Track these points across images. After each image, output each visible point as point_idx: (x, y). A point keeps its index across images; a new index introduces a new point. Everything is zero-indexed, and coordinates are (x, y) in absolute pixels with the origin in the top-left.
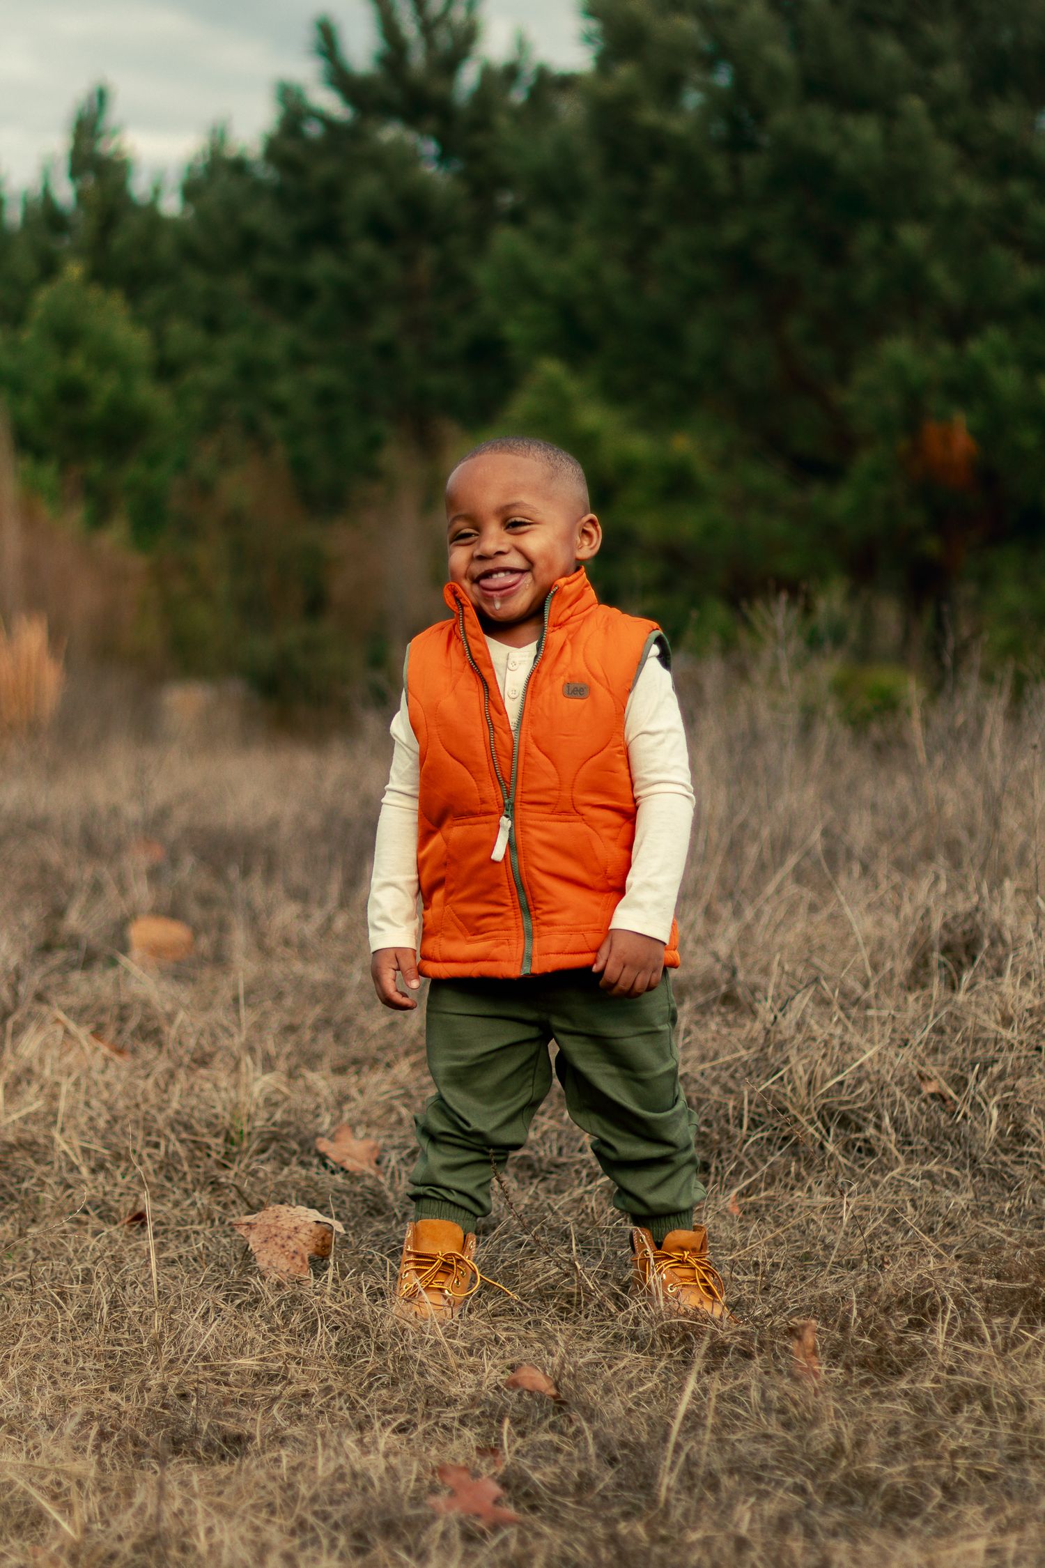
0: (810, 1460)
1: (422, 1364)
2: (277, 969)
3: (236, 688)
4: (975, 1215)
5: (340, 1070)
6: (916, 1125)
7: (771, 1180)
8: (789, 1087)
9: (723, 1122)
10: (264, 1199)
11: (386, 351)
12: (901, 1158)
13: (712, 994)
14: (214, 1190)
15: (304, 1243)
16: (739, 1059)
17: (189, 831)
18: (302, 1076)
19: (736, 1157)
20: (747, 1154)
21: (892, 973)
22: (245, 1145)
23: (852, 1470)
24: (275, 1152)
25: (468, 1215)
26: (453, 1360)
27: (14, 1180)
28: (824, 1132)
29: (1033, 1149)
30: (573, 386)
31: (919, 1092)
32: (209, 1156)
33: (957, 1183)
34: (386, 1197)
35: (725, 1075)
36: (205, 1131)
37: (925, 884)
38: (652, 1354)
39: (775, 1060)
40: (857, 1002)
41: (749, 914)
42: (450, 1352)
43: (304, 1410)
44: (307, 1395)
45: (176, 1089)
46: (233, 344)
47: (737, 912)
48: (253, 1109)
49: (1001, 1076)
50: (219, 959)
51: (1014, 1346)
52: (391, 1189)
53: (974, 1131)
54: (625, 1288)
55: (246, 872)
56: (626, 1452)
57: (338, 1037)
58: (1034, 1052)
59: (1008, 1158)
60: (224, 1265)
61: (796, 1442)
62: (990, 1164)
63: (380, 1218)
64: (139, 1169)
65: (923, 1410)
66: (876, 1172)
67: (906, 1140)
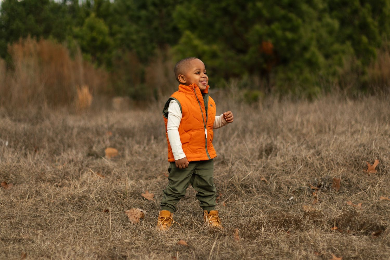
0: (237, 257)
1: (161, 240)
2: (134, 158)
3: (127, 98)
4: (271, 205)
5: (146, 179)
6: (260, 187)
7: (231, 199)
8: (234, 180)
9: (222, 188)
10: (131, 206)
11: (156, 29)
12: (257, 194)
13: (220, 161)
14: (122, 204)
15: (139, 215)
16: (224, 175)
17: (117, 129)
18: (139, 181)
19: (224, 194)
20: (226, 194)
21: (255, 156)
22: (127, 195)
23: (245, 259)
24: (134, 197)
25: (171, 209)
26: (168, 238)
27: (82, 204)
28: (241, 189)
29: (283, 191)
30: (192, 36)
31: (260, 180)
32: (120, 198)
33: (268, 198)
34: (155, 205)
35: (222, 178)
36: (119, 193)
37: (262, 137)
38: (207, 236)
39: (232, 175)
40: (248, 162)
41: (227, 144)
42: (167, 237)
43: (138, 250)
44: (139, 247)
45: (113, 185)
46: (125, 29)
47: (225, 144)
48: (129, 188)
49: (276, 176)
50: (123, 156)
51: (277, 232)
52: (157, 203)
53: (271, 187)
54: (202, 223)
55: (128, 138)
56: (201, 256)
57: (146, 172)
58: (283, 171)
59: (278, 193)
60: (123, 220)
61: (234, 253)
62: (274, 194)
63: (154, 209)
64: (107, 201)
65: (259, 246)
66: (252, 197)
67: (258, 190)
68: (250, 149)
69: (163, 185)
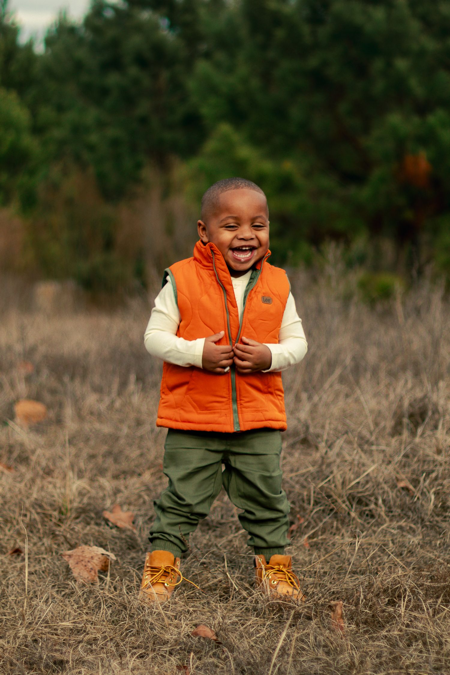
0: (338, 671)
1: (152, 624)
2: (87, 427)
3: (71, 285)
4: (422, 547)
5: (116, 477)
6: (395, 502)
7: (324, 531)
8: (333, 484)
9: (301, 503)
10: (77, 541)
11: (144, 121)
12: (387, 519)
13: (297, 439)
14: (54, 537)
15: (96, 564)
16: (308, 472)
17: (46, 357)
18: (98, 480)
19: (307, 520)
20: (313, 518)
21: (384, 428)
22: (69, 515)
24: (84, 518)
26: (167, 621)
28: (350, 506)
30: (236, 137)
31: (396, 486)
32: (51, 520)
33: (414, 531)
34: (137, 540)
35: (302, 479)
36: (49, 508)
37: (402, 383)
38: (264, 618)
39: (327, 472)
40: (367, 442)
41: (316, 398)
42: (165, 618)
43: (94, 647)
44: (95, 639)
45: (35, 489)
46: (70, 116)
47: (310, 398)
48: (72, 497)
49: (436, 479)
50: (59, 421)
51: (438, 613)
52: (140, 536)
53: (422, 505)
54: (251, 585)
55: (72, 378)
56: (249, 667)
57: (116, 461)
59: (439, 519)
60: (57, 575)
61: (331, 662)
62: (430, 522)
63: (134, 550)
64: (17, 527)
65: (394, 645)
66: (375, 526)
67: (389, 510)
68: (372, 411)
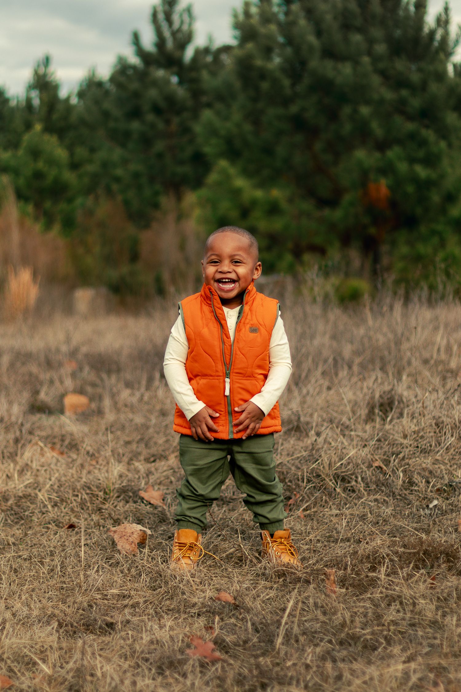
0: (333, 628)
1: (183, 589)
2: (122, 417)
3: (104, 290)
4: (394, 516)
5: (148, 460)
6: (371, 479)
7: (315, 504)
8: (322, 466)
9: (296, 481)
11: (160, 156)
12: (366, 493)
13: (291, 426)
14: (100, 513)
15: (136, 538)
16: (302, 455)
17: (87, 355)
18: (133, 464)
19: (302, 495)
20: (306, 493)
21: (360, 415)
22: (112, 494)
23: (350, 632)
24: (124, 497)
25: (198, 527)
26: (195, 587)
27: (22, 511)
28: (336, 484)
29: (416, 488)
30: (232, 171)
31: (372, 466)
32: (98, 499)
33: (387, 503)
34: (167, 515)
35: (297, 462)
36: (96, 489)
37: (373, 377)
38: (271, 582)
39: (316, 456)
40: (347, 427)
41: (304, 391)
42: (193, 584)
43: (137, 610)
44: (138, 603)
45: (84, 473)
47: (300, 392)
48: (114, 481)
49: (403, 458)
50: (100, 412)
51: (411, 578)
52: (169, 511)
53: (393, 481)
55: (109, 375)
56: (262, 626)
57: (147, 446)
58: (416, 449)
59: (407, 492)
60: (104, 547)
61: (327, 621)
62: (400, 495)
63: (164, 523)
64: (71, 505)
65: (376, 606)
66: (356, 499)
67: (367, 485)
68: (349, 402)
69: (180, 475)
